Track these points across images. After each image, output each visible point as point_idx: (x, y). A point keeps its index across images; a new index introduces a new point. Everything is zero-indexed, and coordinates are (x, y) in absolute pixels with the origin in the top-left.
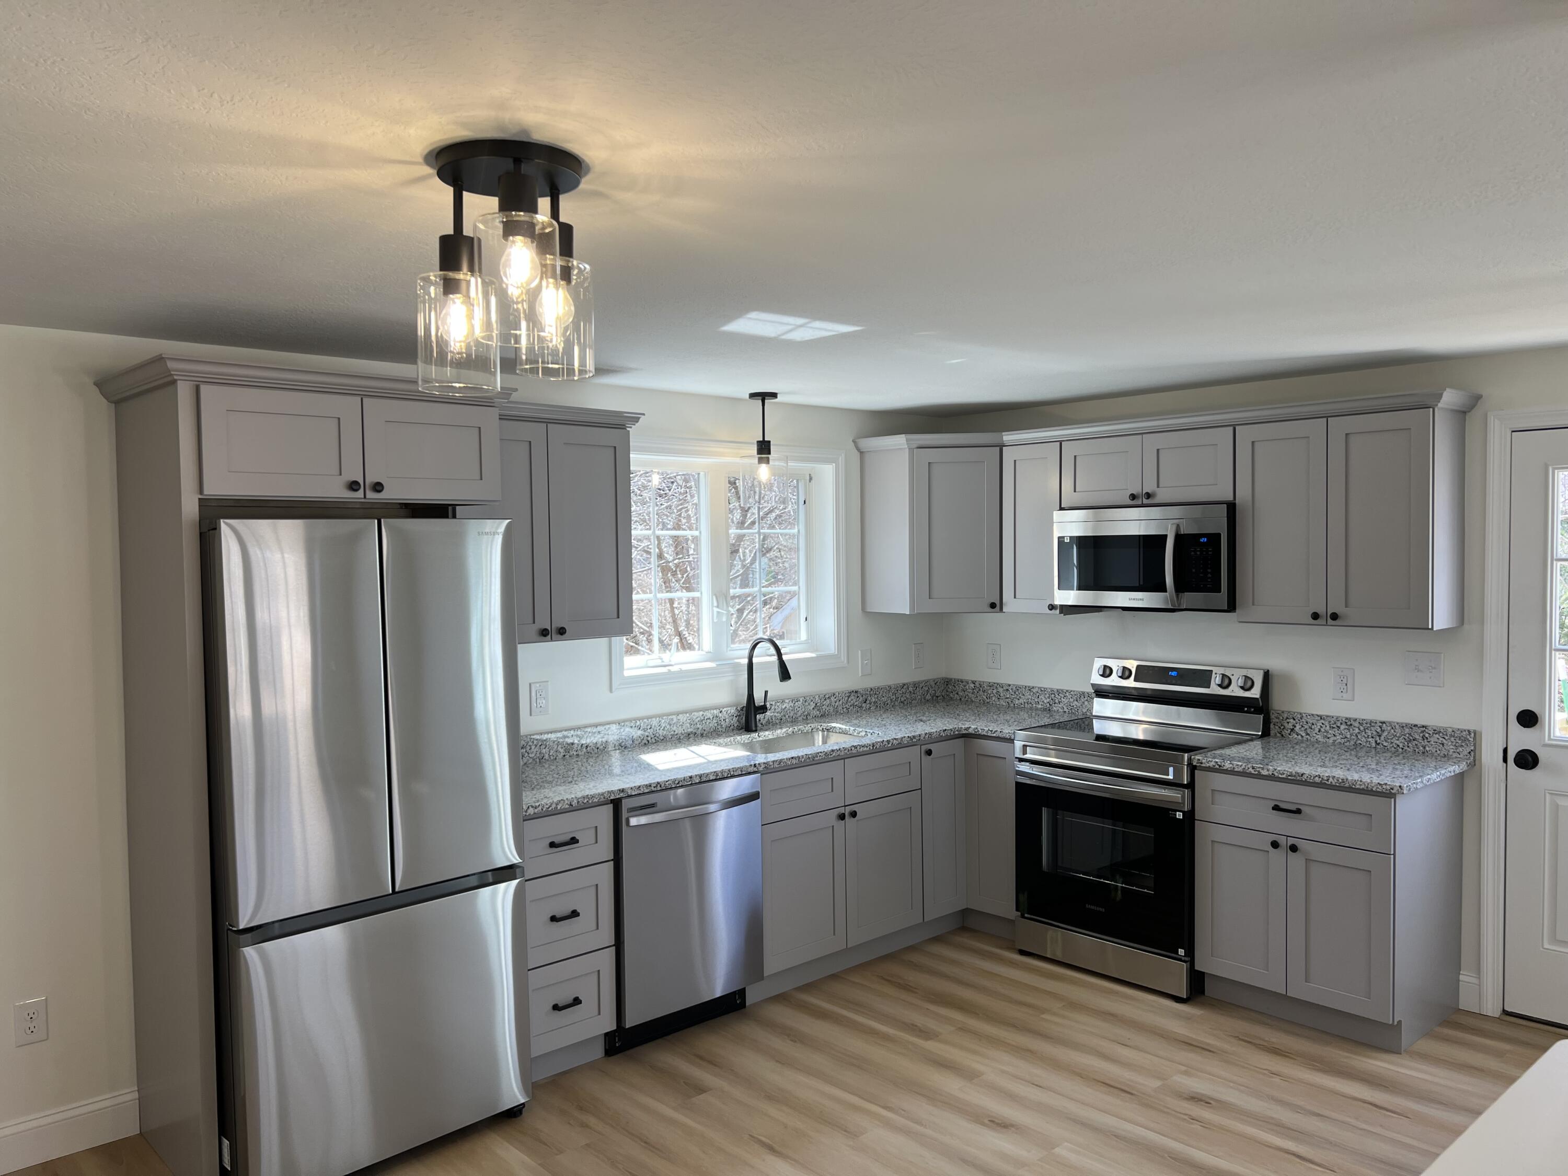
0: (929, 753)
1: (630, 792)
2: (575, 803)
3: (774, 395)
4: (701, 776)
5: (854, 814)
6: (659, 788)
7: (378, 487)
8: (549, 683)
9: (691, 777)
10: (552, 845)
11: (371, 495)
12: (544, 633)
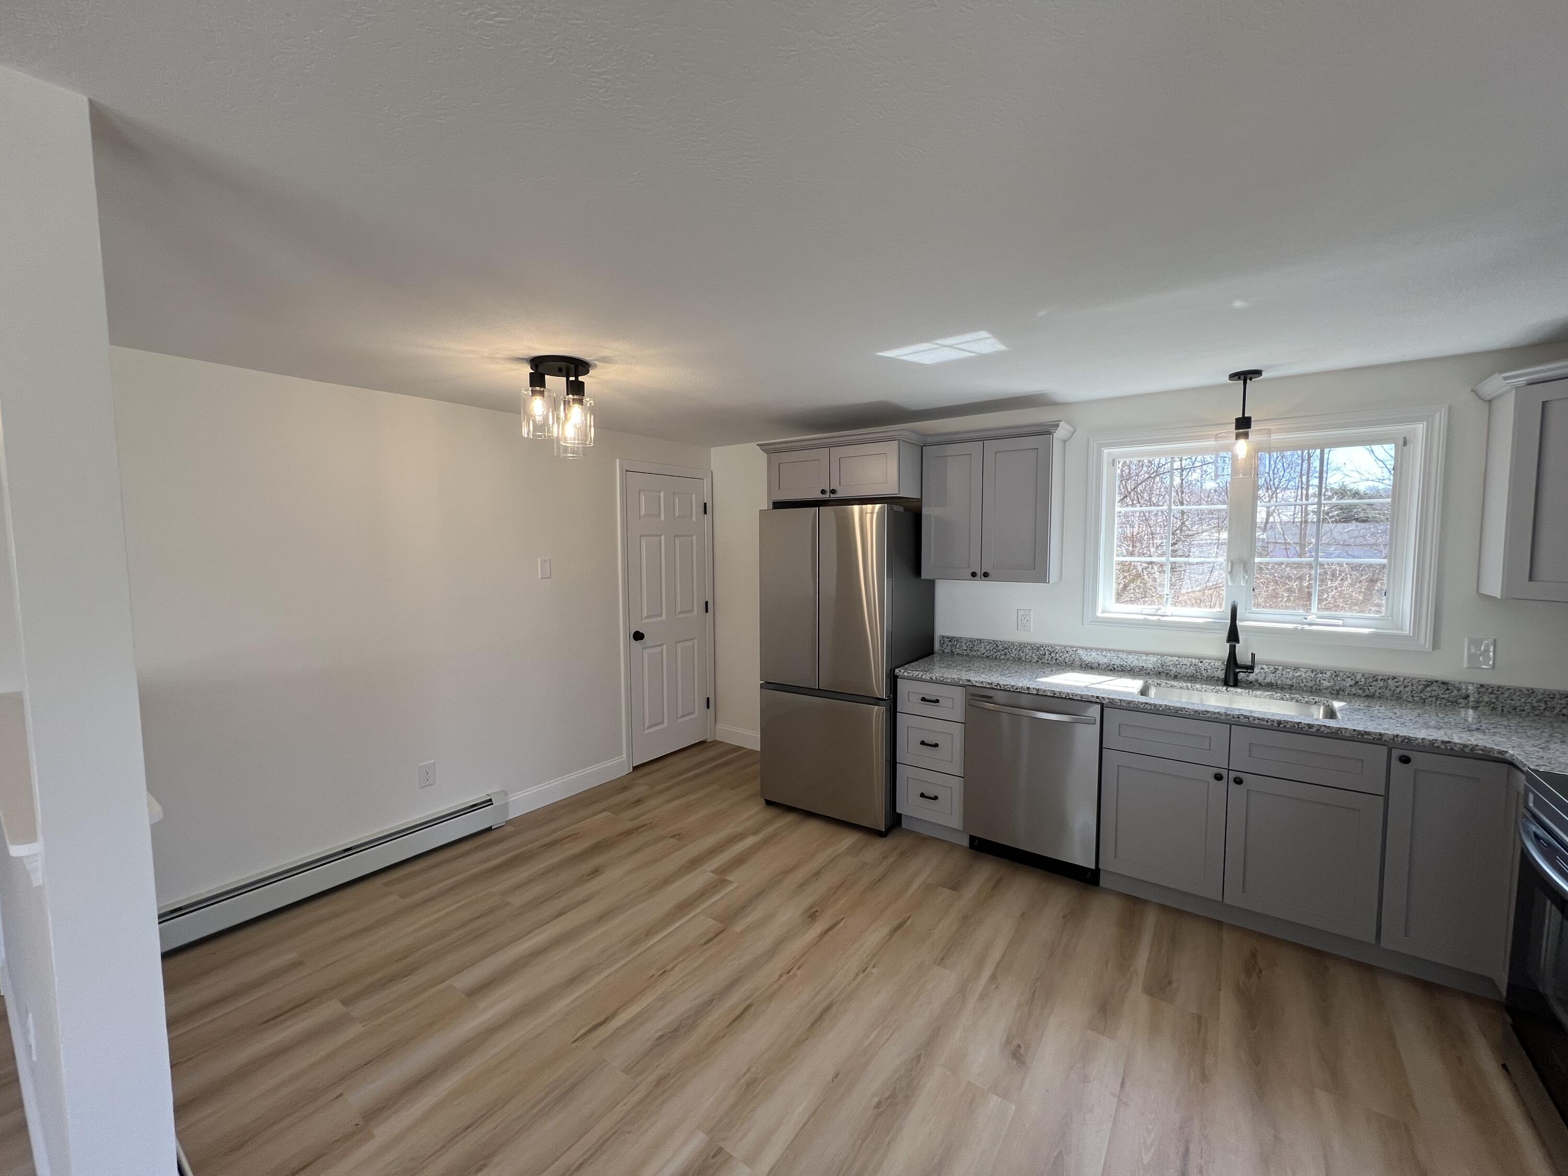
0: (1405, 760)
1: (974, 683)
2: (934, 678)
3: (1258, 373)
4: (1038, 690)
5: (1239, 781)
6: (998, 687)
7: (833, 492)
8: (1032, 611)
9: (1028, 688)
10: (923, 699)
11: (832, 495)
12: (974, 575)
